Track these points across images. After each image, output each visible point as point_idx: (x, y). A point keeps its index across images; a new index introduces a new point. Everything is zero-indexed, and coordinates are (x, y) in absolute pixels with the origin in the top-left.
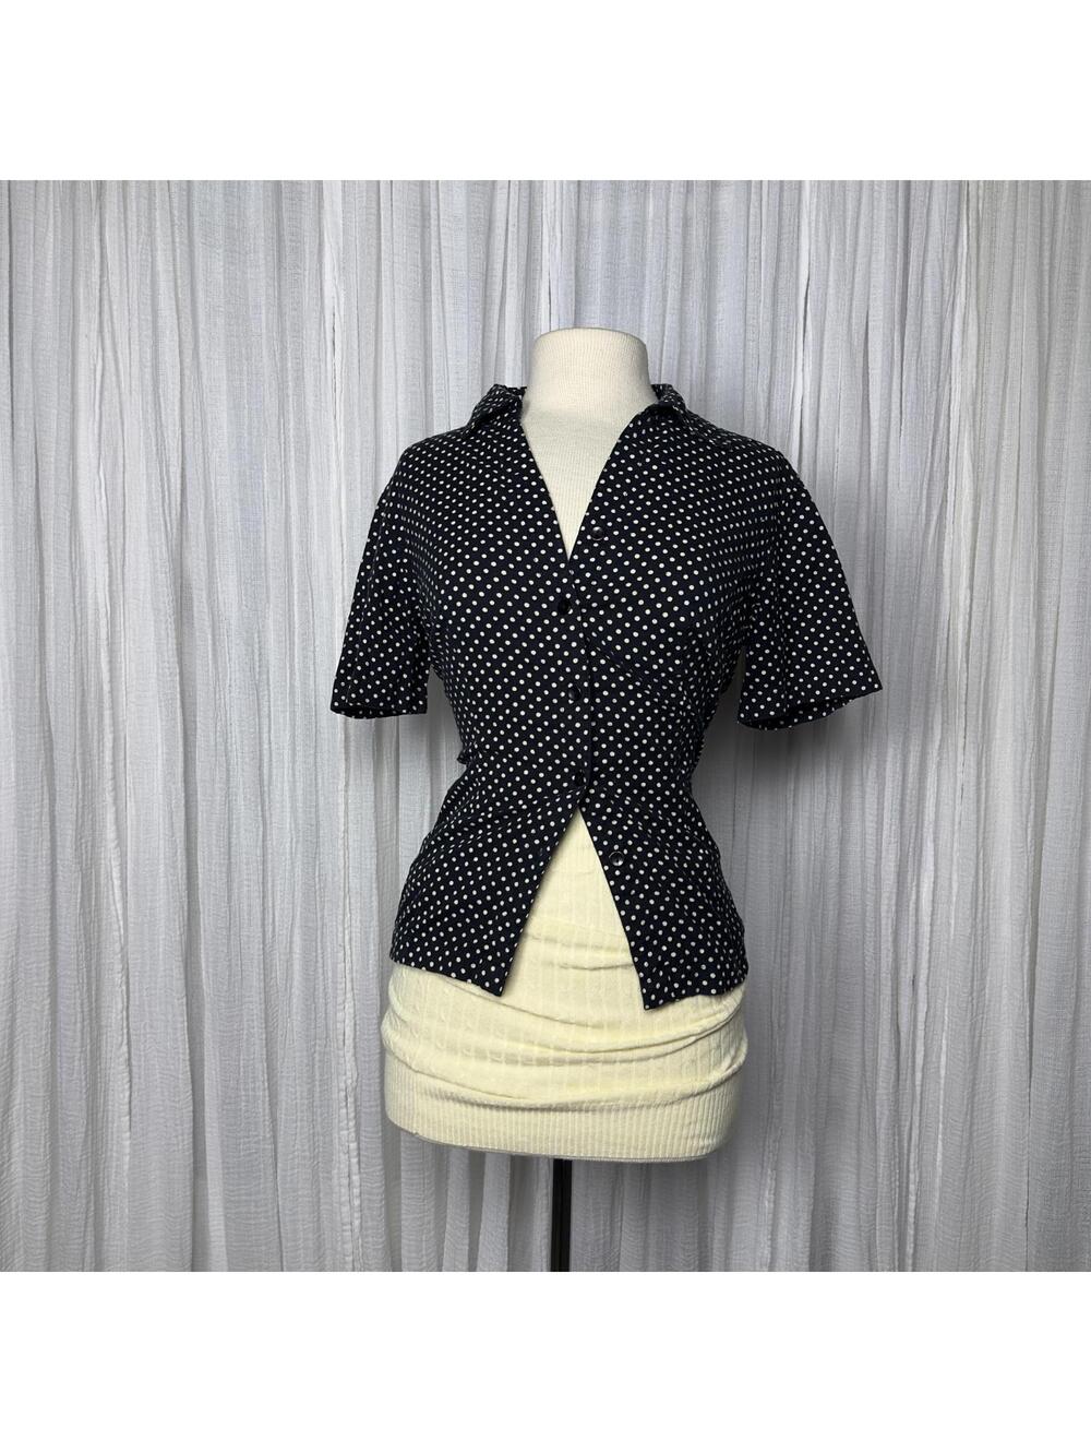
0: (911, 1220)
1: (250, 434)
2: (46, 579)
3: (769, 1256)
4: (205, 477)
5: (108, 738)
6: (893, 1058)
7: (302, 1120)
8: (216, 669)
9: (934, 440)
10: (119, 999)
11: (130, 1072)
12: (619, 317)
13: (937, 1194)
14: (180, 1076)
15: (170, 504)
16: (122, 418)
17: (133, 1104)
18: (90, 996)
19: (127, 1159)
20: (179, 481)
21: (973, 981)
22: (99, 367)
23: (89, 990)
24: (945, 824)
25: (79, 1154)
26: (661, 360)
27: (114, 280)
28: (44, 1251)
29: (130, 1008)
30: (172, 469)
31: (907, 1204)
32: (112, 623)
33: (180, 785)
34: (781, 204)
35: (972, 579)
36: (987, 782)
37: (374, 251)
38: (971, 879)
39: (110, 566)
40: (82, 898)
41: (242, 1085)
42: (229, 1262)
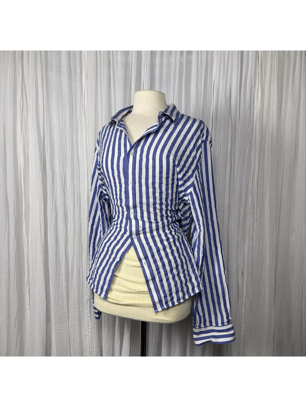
1: (62, 121)
4: (50, 134)
5: (24, 204)
7: (76, 308)
8: (53, 185)
9: (249, 124)
10: (27, 274)
11: (30, 294)
13: (249, 331)
14: (43, 295)
15: (40, 140)
16: (28, 117)
17: (30, 302)
18: (19, 273)
19: (29, 317)
20: (43, 134)
22: (22, 103)
29: (30, 277)
30: (41, 131)
31: (241, 333)
32: (25, 173)
35: (259, 162)
36: (263, 218)
37: (95, 72)
38: (258, 244)
39: (24, 157)
41: (60, 298)
42: (56, 346)
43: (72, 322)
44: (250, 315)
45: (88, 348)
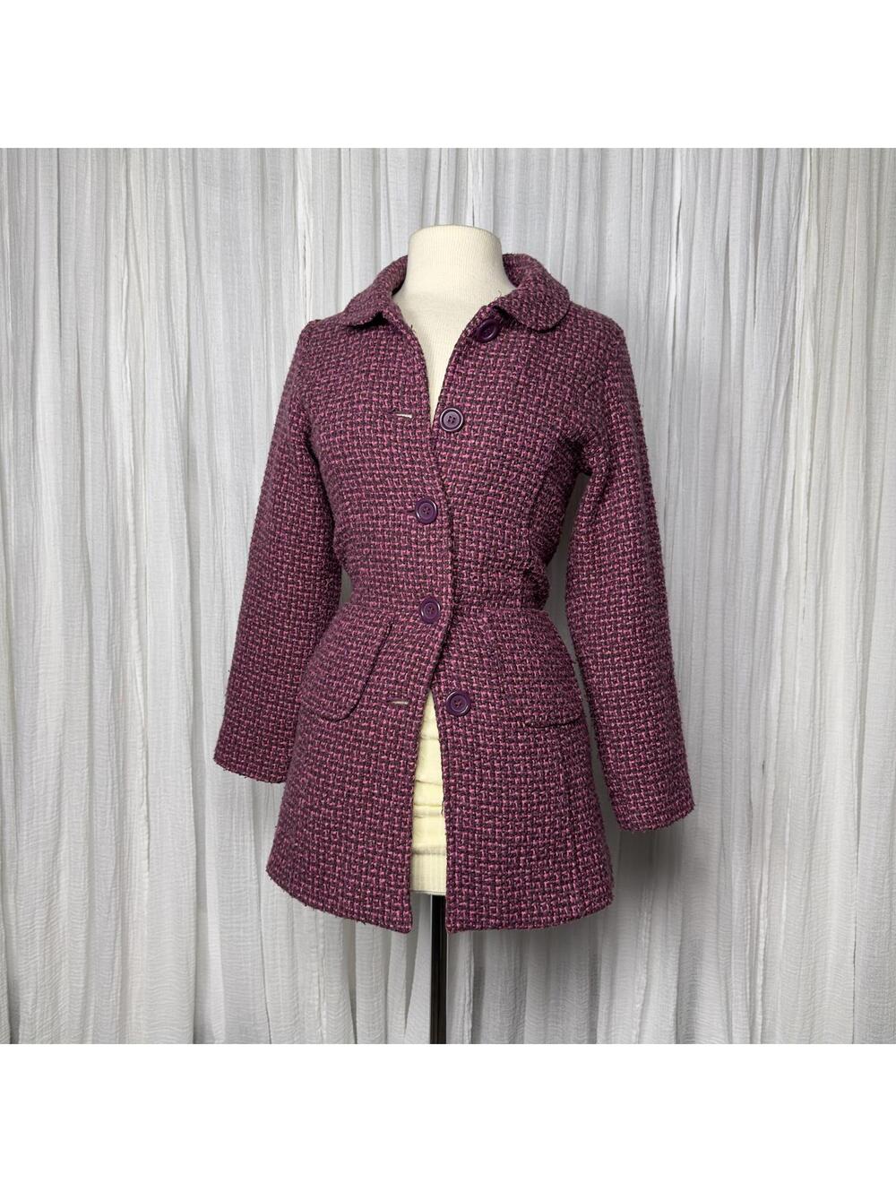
0: (761, 957)
1: (240, 331)
2: (85, 444)
3: (645, 981)
4: (206, 366)
5: (133, 566)
6: (746, 826)
8: (215, 514)
9: (782, 331)
10: (140, 769)
11: (149, 826)
12: (528, 235)
13: (782, 937)
14: (188, 829)
15: (179, 386)
16: (143, 320)
17: (151, 850)
18: (118, 766)
19: (146, 892)
20: (186, 368)
21: (811, 765)
22: (125, 281)
23: (118, 761)
24: (790, 640)
25: (110, 886)
26: (562, 269)
27: (137, 212)
28: (84, 961)
29: (149, 777)
30: (180, 359)
31: (757, 944)
32: (135, 478)
33: (187, 604)
35: (812, 442)
36: (825, 606)
37: (336, 186)
38: (810, 683)
39: (134, 435)
40: (113, 689)
41: (234, 838)
42: (224, 976)
43: (269, 907)
44: (785, 891)
45: (315, 981)
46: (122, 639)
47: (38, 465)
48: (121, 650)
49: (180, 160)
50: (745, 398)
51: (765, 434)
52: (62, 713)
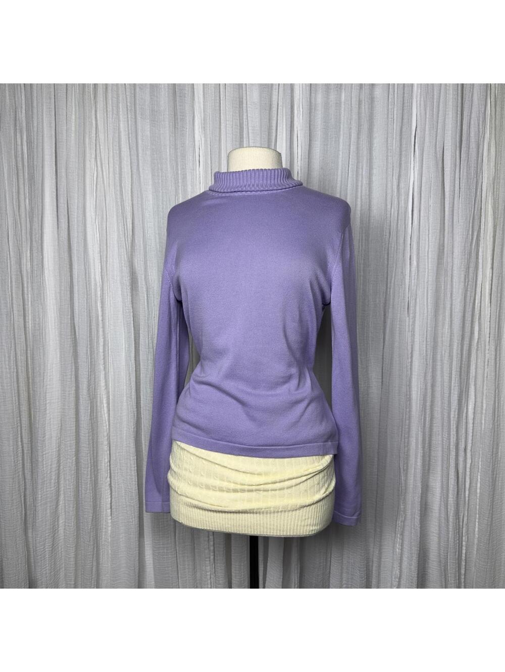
0: (464, 558)
1: (162, 204)
2: (73, 270)
3: (399, 574)
4: (143, 224)
5: (101, 340)
6: (456, 484)
8: (148, 309)
9: (475, 201)
10: (106, 457)
11: (111, 490)
12: (329, 147)
13: (476, 547)
14: (134, 491)
15: (127, 236)
16: (105, 198)
17: (112, 504)
18: (94, 456)
19: (110, 528)
20: (131, 225)
21: (493, 449)
22: (95, 175)
23: (93, 453)
24: (480, 377)
25: (90, 526)
26: (349, 166)
27: (101, 136)
28: (74, 569)
29: (111, 461)
30: (128, 220)
31: (462, 551)
32: (102, 290)
33: (133, 361)
34: (404, 93)
35: (492, 265)
36: (500, 358)
37: (218, 119)
38: (492, 403)
39: (101, 264)
40: (90, 412)
42: (155, 575)
43: (181, 535)
44: (477, 520)
45: (209, 577)
46: (95, 382)
47: (45, 282)
48: (95, 389)
49: (127, 106)
50: (454, 239)
51: (466, 260)
52: (60, 425)
